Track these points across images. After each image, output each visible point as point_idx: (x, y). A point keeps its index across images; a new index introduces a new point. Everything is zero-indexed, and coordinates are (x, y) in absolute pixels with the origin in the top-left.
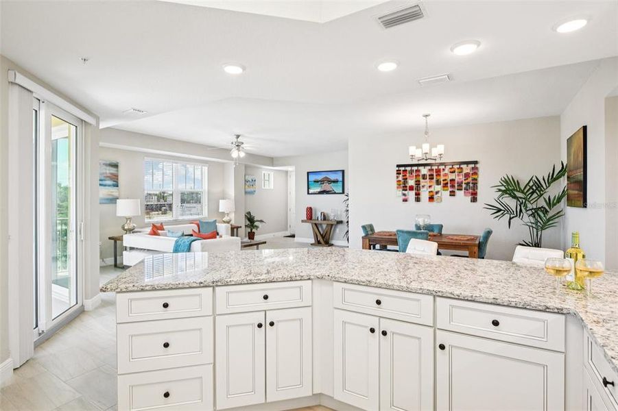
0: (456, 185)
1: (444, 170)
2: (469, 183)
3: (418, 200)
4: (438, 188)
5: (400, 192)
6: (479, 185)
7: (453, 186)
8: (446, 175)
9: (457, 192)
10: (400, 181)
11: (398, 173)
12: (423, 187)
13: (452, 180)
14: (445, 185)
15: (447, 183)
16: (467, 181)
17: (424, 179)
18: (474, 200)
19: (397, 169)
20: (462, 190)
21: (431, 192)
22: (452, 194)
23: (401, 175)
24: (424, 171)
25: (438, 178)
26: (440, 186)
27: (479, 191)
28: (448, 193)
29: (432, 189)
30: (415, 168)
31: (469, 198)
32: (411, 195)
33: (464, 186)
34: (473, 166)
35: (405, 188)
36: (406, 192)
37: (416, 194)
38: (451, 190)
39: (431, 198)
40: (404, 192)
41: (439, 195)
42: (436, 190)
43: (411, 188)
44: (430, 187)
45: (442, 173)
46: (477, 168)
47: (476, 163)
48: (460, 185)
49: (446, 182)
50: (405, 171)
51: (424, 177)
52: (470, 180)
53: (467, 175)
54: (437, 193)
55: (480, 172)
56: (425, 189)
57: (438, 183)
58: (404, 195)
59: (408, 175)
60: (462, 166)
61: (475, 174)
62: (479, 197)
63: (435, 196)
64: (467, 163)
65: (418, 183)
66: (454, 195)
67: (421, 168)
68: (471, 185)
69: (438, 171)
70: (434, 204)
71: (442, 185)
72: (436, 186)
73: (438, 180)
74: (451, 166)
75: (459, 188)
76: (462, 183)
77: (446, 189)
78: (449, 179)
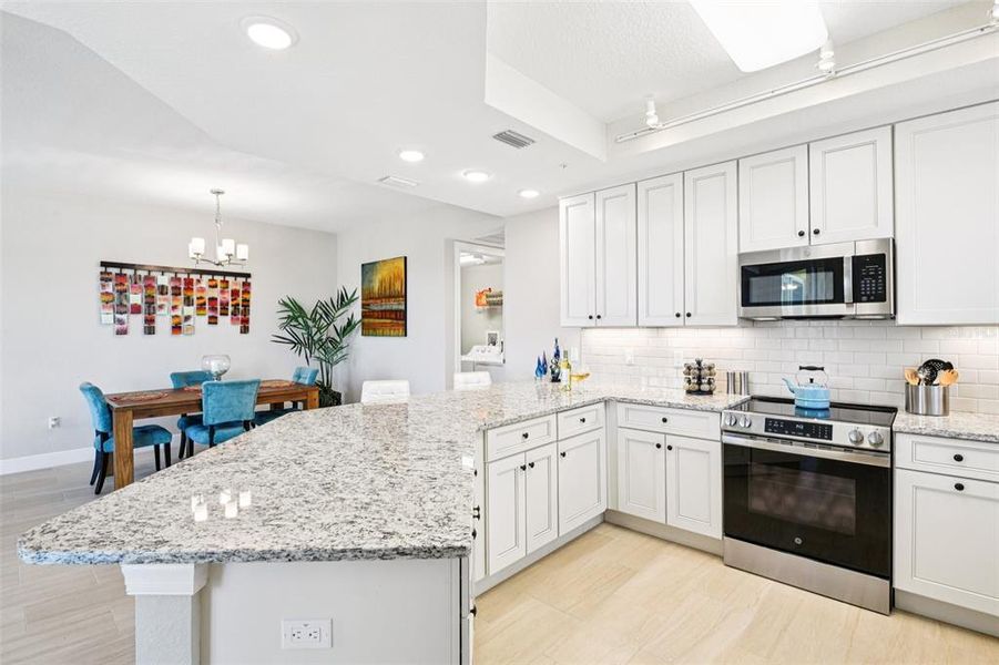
0: (219, 307)
1: (199, 281)
2: (238, 305)
3: (150, 330)
4: (190, 310)
5: (109, 317)
6: (252, 308)
7: (213, 309)
8: (202, 290)
9: (221, 319)
10: (107, 293)
11: (105, 278)
12: (161, 307)
13: (213, 300)
14: (201, 307)
15: (204, 304)
16: (235, 302)
17: (162, 293)
18: (245, 330)
19: (103, 269)
20: (227, 315)
21: (177, 316)
22: (213, 321)
23: (111, 284)
24: (163, 280)
25: (189, 294)
26: (191, 308)
27: (252, 317)
28: (205, 319)
29: (178, 312)
30: (143, 273)
31: (238, 327)
32: (136, 322)
33: (230, 309)
34: (244, 280)
35: (121, 308)
36: (124, 317)
37: (147, 321)
38: (211, 314)
39: (177, 328)
40: (118, 316)
41: (191, 322)
42: (186, 314)
43: (136, 309)
44: (174, 308)
45: (195, 287)
46: (249, 284)
47: (248, 276)
48: (224, 306)
49: (201, 301)
50: (120, 276)
51: (162, 290)
52: (240, 300)
53: (235, 293)
54: (187, 318)
55: (253, 289)
56: (164, 312)
57: (188, 302)
58: (121, 322)
59: (128, 284)
60: (227, 278)
61: (246, 292)
62: (251, 325)
63: (184, 325)
64: (236, 275)
65: (150, 301)
66: (216, 323)
67: (156, 274)
68: (241, 307)
69: (189, 283)
70: (181, 338)
71: (195, 306)
72: (186, 308)
73: (188, 298)
74: (210, 277)
75: (224, 311)
76: (227, 304)
77: (202, 312)
78: (207, 298)
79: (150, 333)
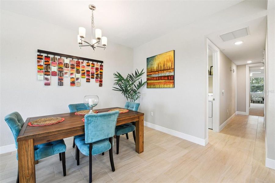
0: (90, 75)
1: (82, 63)
2: (98, 74)
3: (61, 83)
4: (79, 76)
5: (41, 76)
6: (103, 76)
7: (89, 75)
8: (84, 67)
9: (91, 80)
10: (41, 66)
11: (40, 58)
12: (66, 73)
13: (88, 71)
14: (83, 74)
15: (85, 73)
16: (97, 73)
17: (66, 67)
18: (101, 85)
19: (39, 54)
20: (94, 78)
21: (73, 78)
22: (88, 80)
23: (43, 61)
24: (67, 61)
25: (78, 68)
26: (79, 74)
27: (103, 80)
28: (85, 80)
29: (73, 76)
30: (58, 57)
31: (98, 84)
32: (54, 80)
33: (95, 76)
34: (100, 64)
35: (47, 73)
36: (49, 77)
37: (59, 79)
38: (88, 78)
39: (73, 83)
40: (46, 76)
41: (79, 81)
42: (77, 77)
43: (54, 74)
44: (72, 74)
45: (81, 65)
46: (103, 66)
47: (102, 62)
48: (93, 74)
49: (83, 72)
50: (47, 57)
51: (66, 66)
52: (99, 72)
53: (97, 69)
54: (77, 79)
55: (104, 68)
56: (67, 75)
57: (78, 72)
58: (47, 79)
59: (50, 62)
60: (94, 63)
61: (101, 69)
62: (103, 83)
63: (76, 82)
64: (98, 61)
65: (61, 70)
66: (89, 82)
67: (64, 58)
68: (99, 75)
69: (78, 63)
70: (74, 88)
71: (81, 74)
72: (77, 74)
73: (78, 70)
74: (87, 62)
75: (92, 77)
76: (94, 74)
77: (83, 77)
78: (86, 71)
79: (61, 85)
